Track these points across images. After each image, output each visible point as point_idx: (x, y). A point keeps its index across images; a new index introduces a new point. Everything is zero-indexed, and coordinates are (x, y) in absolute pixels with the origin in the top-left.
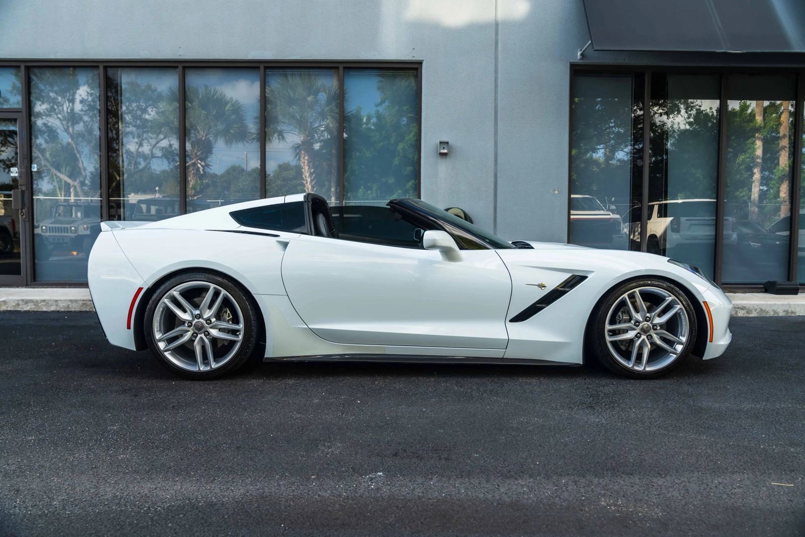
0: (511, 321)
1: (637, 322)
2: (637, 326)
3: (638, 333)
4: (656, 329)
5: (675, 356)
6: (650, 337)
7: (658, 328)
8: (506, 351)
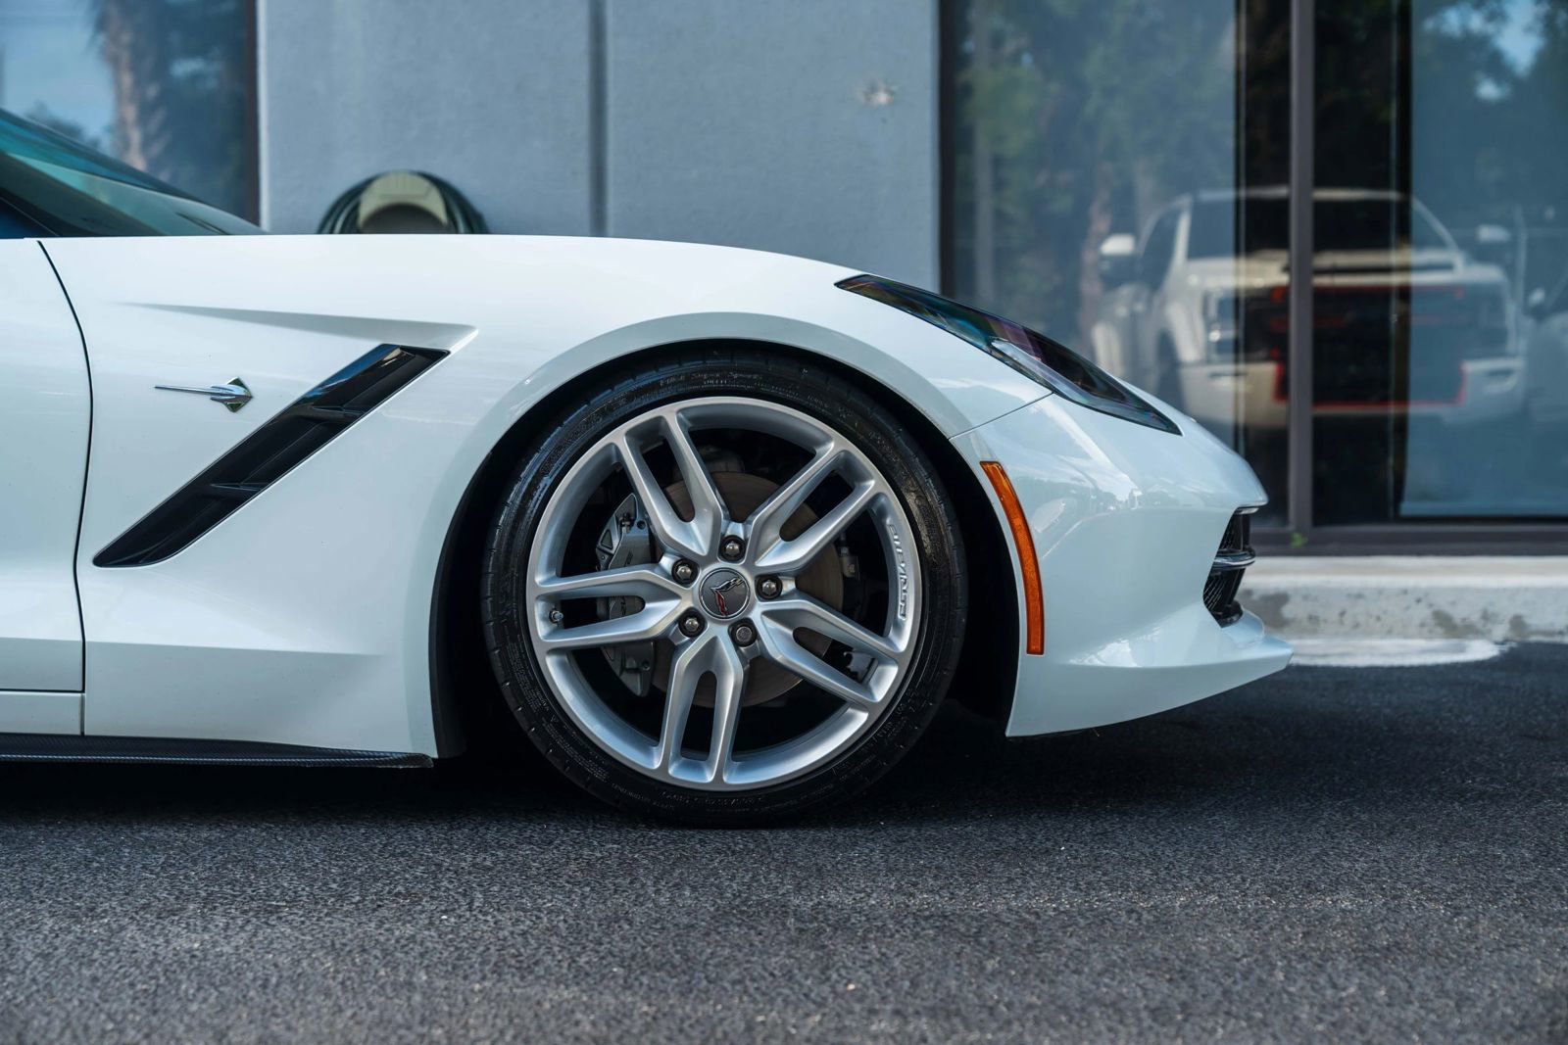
0: (104, 559)
1: (688, 565)
2: (686, 581)
3: (690, 613)
4: (776, 595)
5: (862, 718)
6: (744, 635)
7: (789, 586)
8: (83, 699)
